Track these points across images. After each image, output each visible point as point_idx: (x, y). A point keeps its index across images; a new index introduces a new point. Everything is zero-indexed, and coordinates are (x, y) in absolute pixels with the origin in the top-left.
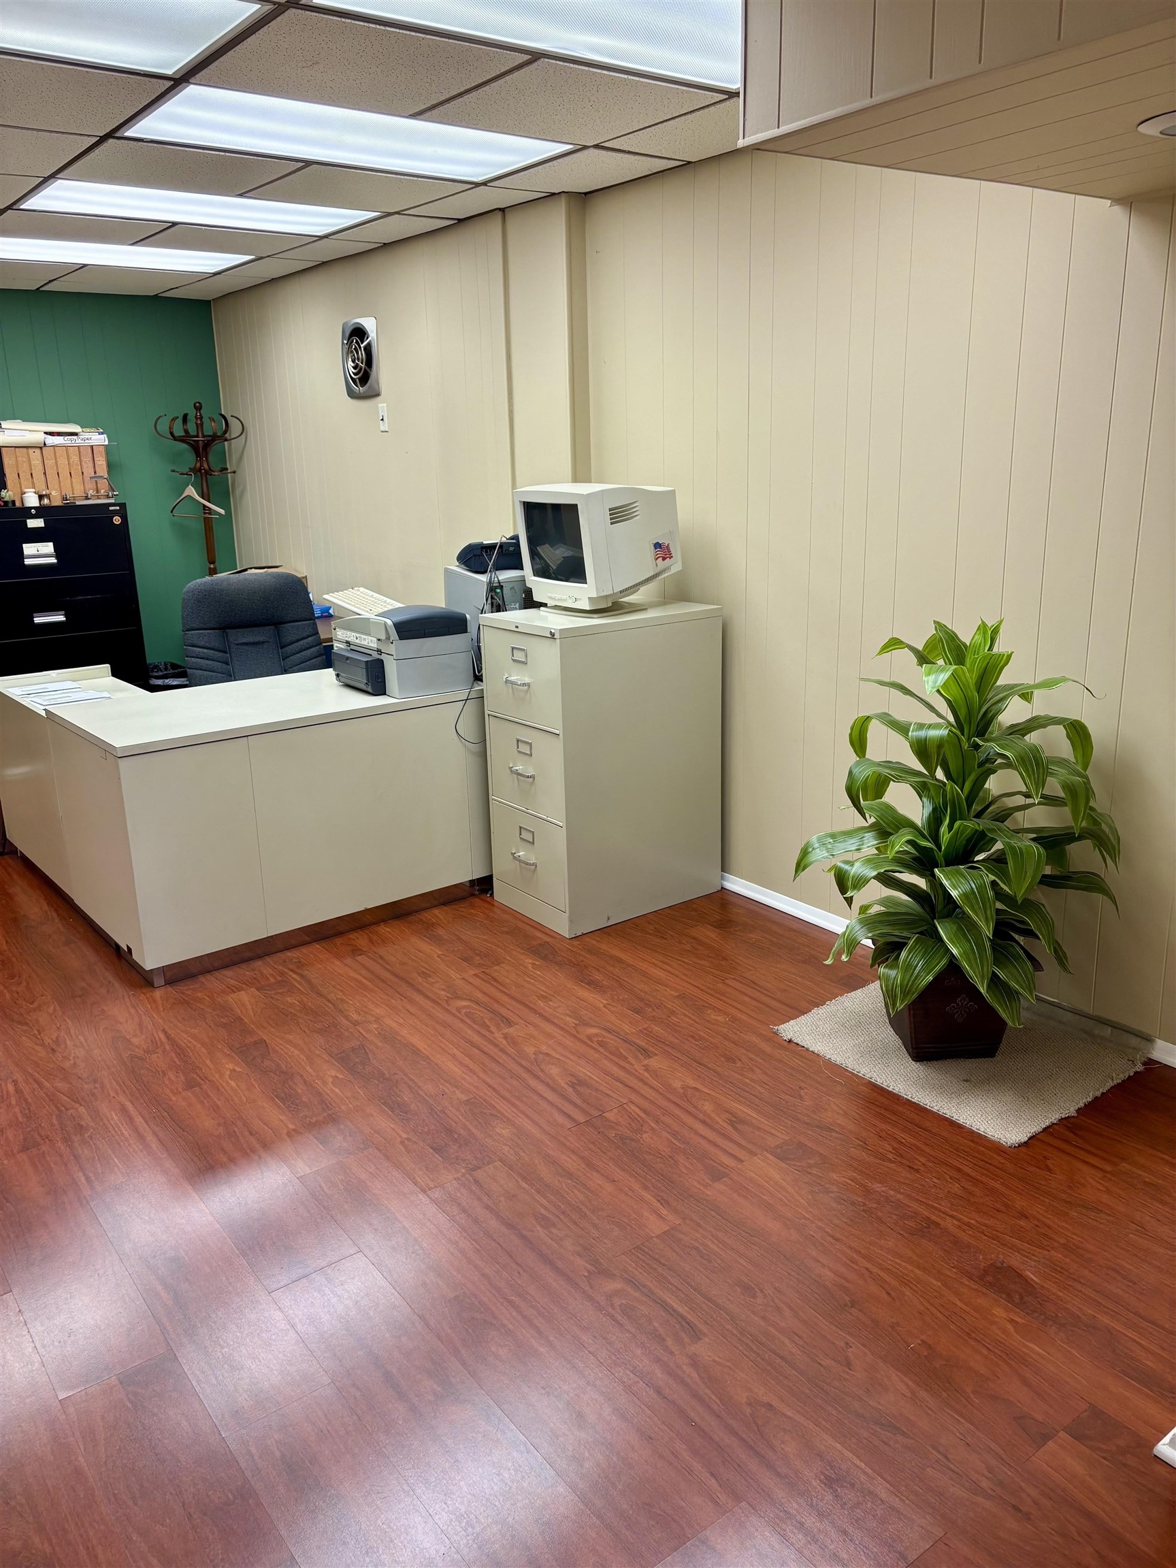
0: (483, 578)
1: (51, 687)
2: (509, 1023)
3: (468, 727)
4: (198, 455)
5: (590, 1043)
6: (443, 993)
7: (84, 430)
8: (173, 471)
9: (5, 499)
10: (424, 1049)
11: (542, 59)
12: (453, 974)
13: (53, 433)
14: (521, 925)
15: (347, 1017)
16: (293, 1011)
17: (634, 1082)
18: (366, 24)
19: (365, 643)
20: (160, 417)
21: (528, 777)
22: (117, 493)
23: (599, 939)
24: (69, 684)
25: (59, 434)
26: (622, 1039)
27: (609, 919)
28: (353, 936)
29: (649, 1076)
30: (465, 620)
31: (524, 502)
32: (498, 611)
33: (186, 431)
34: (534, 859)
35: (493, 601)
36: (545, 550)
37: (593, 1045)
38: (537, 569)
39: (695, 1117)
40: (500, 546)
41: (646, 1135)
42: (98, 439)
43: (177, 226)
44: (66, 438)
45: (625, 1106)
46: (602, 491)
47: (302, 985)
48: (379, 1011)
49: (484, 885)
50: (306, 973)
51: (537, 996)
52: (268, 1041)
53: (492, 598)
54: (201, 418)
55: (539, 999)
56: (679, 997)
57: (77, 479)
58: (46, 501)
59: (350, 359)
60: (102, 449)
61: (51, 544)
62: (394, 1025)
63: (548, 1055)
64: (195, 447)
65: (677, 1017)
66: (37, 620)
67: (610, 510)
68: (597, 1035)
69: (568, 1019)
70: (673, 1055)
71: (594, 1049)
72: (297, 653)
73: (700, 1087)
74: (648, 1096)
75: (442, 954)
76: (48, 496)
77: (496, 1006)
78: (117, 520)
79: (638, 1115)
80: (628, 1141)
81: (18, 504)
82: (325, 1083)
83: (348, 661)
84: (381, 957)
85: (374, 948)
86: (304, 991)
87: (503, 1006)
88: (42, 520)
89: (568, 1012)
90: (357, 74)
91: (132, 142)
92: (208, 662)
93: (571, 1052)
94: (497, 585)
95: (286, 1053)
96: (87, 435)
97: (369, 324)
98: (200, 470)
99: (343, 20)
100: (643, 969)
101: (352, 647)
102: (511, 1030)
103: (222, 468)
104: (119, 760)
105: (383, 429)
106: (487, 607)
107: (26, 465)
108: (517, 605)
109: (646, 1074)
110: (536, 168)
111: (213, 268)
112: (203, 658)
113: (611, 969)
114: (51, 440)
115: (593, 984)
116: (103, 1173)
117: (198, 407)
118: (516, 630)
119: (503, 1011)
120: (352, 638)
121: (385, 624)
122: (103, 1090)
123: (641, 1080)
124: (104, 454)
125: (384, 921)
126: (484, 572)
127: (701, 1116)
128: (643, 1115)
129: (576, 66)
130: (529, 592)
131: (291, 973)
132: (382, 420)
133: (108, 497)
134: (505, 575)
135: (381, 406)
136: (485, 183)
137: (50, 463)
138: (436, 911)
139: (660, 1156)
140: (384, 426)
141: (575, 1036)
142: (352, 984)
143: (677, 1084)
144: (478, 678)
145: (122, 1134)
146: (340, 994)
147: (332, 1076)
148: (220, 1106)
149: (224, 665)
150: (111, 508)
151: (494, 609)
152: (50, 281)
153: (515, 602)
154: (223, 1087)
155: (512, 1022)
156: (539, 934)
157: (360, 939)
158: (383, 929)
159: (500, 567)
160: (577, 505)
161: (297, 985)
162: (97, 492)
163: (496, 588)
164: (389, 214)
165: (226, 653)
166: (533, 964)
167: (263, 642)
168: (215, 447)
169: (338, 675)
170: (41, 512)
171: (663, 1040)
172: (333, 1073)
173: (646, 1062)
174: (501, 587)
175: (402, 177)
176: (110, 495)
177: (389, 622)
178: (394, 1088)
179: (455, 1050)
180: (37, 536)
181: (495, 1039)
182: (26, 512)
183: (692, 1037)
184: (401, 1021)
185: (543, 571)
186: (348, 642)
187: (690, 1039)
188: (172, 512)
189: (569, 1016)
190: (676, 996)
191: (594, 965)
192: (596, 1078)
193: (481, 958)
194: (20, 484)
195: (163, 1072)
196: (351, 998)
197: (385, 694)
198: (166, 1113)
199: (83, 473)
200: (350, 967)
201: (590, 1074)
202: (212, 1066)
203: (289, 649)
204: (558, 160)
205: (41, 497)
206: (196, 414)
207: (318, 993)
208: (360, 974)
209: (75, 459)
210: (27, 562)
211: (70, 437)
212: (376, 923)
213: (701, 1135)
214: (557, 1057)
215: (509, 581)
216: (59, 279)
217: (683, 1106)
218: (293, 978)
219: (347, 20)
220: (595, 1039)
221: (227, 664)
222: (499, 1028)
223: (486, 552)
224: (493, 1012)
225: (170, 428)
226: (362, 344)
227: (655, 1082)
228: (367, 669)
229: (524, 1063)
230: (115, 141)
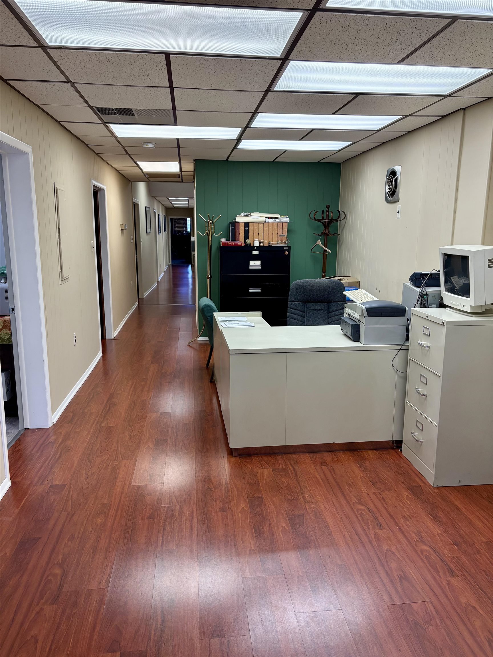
0: (418, 290)
1: (236, 318)
2: (381, 527)
3: (398, 363)
4: (325, 227)
5: (421, 555)
6: (354, 498)
7: (281, 216)
8: (314, 234)
9: (247, 243)
10: (332, 526)
11: (458, 20)
12: (363, 489)
13: (269, 217)
14: (410, 472)
15: (303, 497)
16: (282, 486)
17: (438, 590)
18: (356, 14)
19: (355, 316)
20: (313, 211)
21: (423, 395)
22: (289, 242)
23: (451, 492)
24: (245, 318)
25: (271, 218)
26: (440, 559)
27: (460, 482)
28: (325, 454)
29: (448, 588)
30: (405, 310)
31: (444, 254)
32: (425, 306)
33: (323, 217)
34: (421, 439)
35: (422, 302)
36: (454, 279)
37: (422, 557)
38: (447, 288)
39: (467, 628)
40: (430, 274)
41: (431, 627)
42: (286, 220)
43: (314, 130)
44: (274, 219)
45: (426, 603)
46: (485, 250)
47: (292, 474)
48: (319, 498)
49: (398, 444)
50: (296, 468)
51: (402, 515)
52: (264, 498)
53: (421, 300)
54: (329, 212)
55: (402, 518)
56: (486, 543)
57: (275, 236)
58: (262, 244)
59: (388, 185)
60: (286, 224)
61: (260, 261)
62: (323, 508)
63: (394, 553)
64: (324, 225)
65: (480, 556)
66: (250, 291)
67: (489, 260)
68: (426, 551)
69: (414, 535)
70: (468, 580)
71: (422, 559)
72: (335, 316)
73: (478, 607)
74: (442, 601)
75: (363, 477)
76: (263, 242)
77: (378, 515)
78: (286, 253)
79: (431, 612)
80: (419, 627)
81: (252, 245)
82: (278, 529)
83: (346, 324)
84: (333, 470)
85: (332, 464)
86: (291, 477)
87: (381, 515)
88: (258, 252)
89: (416, 531)
90: (362, 43)
91: (278, 93)
92: (296, 316)
93: (407, 557)
94: (425, 294)
95: (269, 507)
96: (281, 219)
97: (398, 169)
98: (325, 233)
99: (344, 14)
100: (471, 518)
101: (350, 317)
102: (379, 532)
103: (335, 233)
104: (230, 355)
105: (398, 217)
106: (418, 305)
107: (257, 230)
108: (435, 305)
109: (447, 587)
110: (475, 84)
111: (338, 148)
112: (294, 314)
113: (451, 512)
114: (268, 220)
115: (437, 519)
116: (169, 541)
117: (328, 207)
118: (427, 318)
119: (380, 519)
120: (351, 313)
121: (362, 308)
122: (189, 500)
123: (442, 589)
124: (287, 226)
125: (343, 451)
126: (420, 287)
127: (471, 628)
128: (434, 613)
129: (480, 21)
130: (442, 299)
131: (290, 466)
132: (398, 213)
133: (285, 243)
134: (430, 290)
135: (398, 206)
136: (450, 95)
137: (266, 229)
138: (370, 452)
139: (434, 645)
140: (398, 216)
141: (413, 547)
142: (314, 479)
143: (463, 600)
144: (407, 339)
145: (186, 524)
146: (306, 483)
147: (283, 526)
148: (229, 525)
149: (302, 318)
150: (285, 248)
151: (422, 306)
152: (277, 158)
153: (434, 303)
154: (235, 515)
155: (383, 527)
156: (417, 480)
157: (328, 457)
158: (341, 455)
159: (428, 285)
160: (469, 256)
161: (290, 473)
162: (282, 241)
163: (425, 295)
164: (406, 116)
165: (305, 313)
166: (407, 496)
167: (321, 310)
168: (333, 224)
169: (342, 329)
170: (258, 249)
171: (465, 568)
172: (284, 525)
173: (449, 579)
174: (427, 295)
175: (405, 96)
176: (286, 242)
177: (364, 307)
178: (308, 544)
179: (346, 532)
180: (255, 258)
181: (369, 533)
182: (253, 248)
183: (485, 572)
184: (327, 507)
185: (452, 290)
186: (349, 314)
187: (483, 572)
188: (311, 251)
189: (415, 533)
190: (484, 542)
191: (441, 507)
192: (415, 578)
193: (381, 484)
194: (254, 237)
195: (216, 499)
196: (310, 487)
197: (359, 341)
198: (207, 521)
199: (277, 233)
200: (317, 471)
201: (413, 574)
202: (236, 503)
203: (331, 314)
204: (487, 79)
205: (260, 243)
206: (327, 210)
207: (297, 480)
208: (320, 476)
209: (275, 228)
210: (250, 268)
211: (275, 219)
212: (339, 451)
213: (465, 641)
214: (399, 557)
215: (432, 293)
216: (280, 156)
217: (461, 616)
218: (290, 468)
219: (346, 14)
220: (425, 553)
221: (304, 317)
222: (374, 528)
223: (423, 277)
224: (376, 518)
225: (314, 216)
226: (394, 178)
227: (450, 594)
228: (352, 328)
229: (379, 554)
230: (271, 93)
